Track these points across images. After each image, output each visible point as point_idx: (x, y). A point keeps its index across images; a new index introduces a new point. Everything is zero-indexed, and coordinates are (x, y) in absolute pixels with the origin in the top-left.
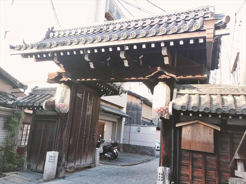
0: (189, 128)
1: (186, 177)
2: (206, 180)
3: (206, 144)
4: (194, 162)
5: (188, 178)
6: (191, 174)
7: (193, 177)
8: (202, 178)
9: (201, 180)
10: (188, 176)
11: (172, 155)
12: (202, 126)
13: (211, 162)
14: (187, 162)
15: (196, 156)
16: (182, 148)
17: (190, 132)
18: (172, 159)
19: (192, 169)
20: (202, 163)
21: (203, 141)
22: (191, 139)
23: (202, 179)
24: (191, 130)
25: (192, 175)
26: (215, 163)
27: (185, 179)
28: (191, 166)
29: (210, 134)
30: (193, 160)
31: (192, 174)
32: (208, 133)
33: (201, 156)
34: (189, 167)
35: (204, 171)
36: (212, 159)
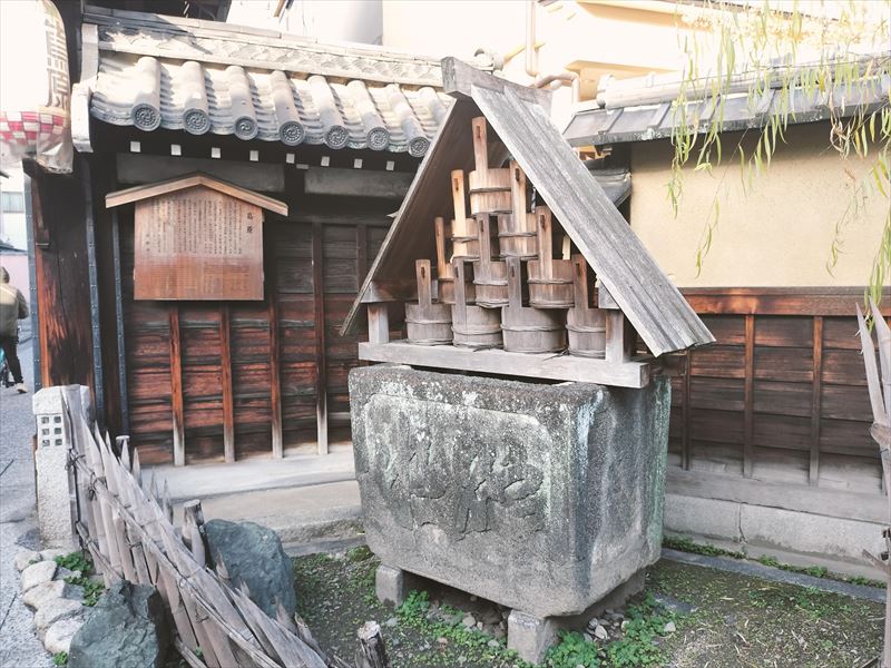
0: (164, 210)
1: (159, 408)
2: (235, 401)
3: (237, 269)
4: (189, 346)
5: (167, 408)
6: (179, 391)
7: (187, 400)
8: (221, 395)
9: (217, 404)
10: (167, 400)
11: (96, 333)
12: (220, 198)
13: (253, 335)
14: (161, 349)
15: (193, 320)
16: (139, 295)
17: (170, 229)
18: (96, 346)
19: (183, 372)
20: (219, 345)
21: (225, 259)
22: (174, 255)
23: (221, 401)
24: (173, 218)
25: (183, 394)
26: (267, 334)
27: (154, 416)
28: (177, 362)
29: (250, 229)
30: (187, 336)
31: (183, 389)
32: (245, 229)
33: (214, 318)
34: (169, 366)
35: (229, 370)
36: (255, 323)
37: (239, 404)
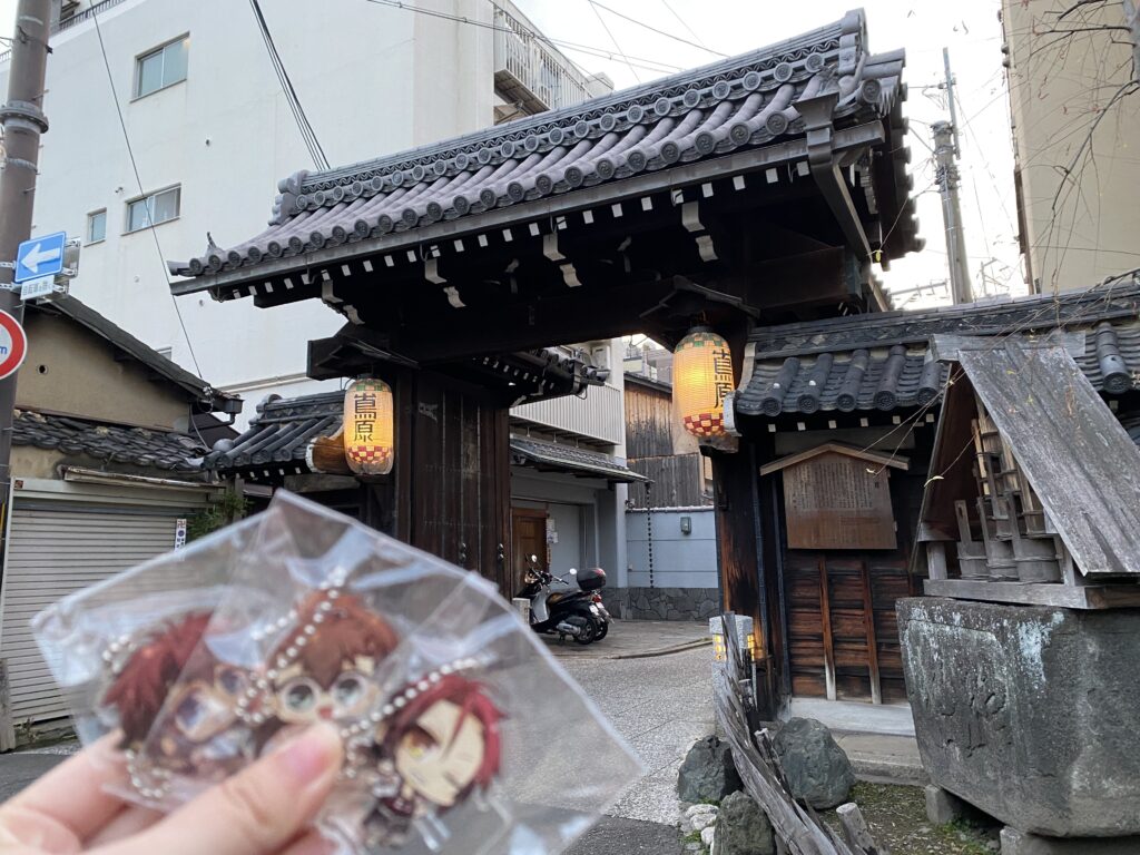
0: (805, 474)
1: (814, 644)
2: (879, 645)
3: (869, 521)
4: (835, 591)
5: (819, 645)
6: (828, 630)
7: (835, 641)
8: (865, 638)
9: (863, 647)
10: (820, 638)
11: (761, 575)
12: (848, 461)
13: (893, 583)
14: (809, 593)
15: (838, 567)
16: (792, 544)
17: (810, 488)
19: (831, 614)
20: (860, 591)
21: (858, 511)
22: (816, 510)
23: (866, 644)
24: (812, 480)
25: (832, 634)
26: (906, 582)
27: (810, 651)
28: (826, 603)
29: (877, 486)
30: (834, 581)
31: (832, 630)
32: (872, 484)
33: (856, 566)
34: (819, 607)
35: (871, 615)
36: (894, 571)
37: (884, 649)
